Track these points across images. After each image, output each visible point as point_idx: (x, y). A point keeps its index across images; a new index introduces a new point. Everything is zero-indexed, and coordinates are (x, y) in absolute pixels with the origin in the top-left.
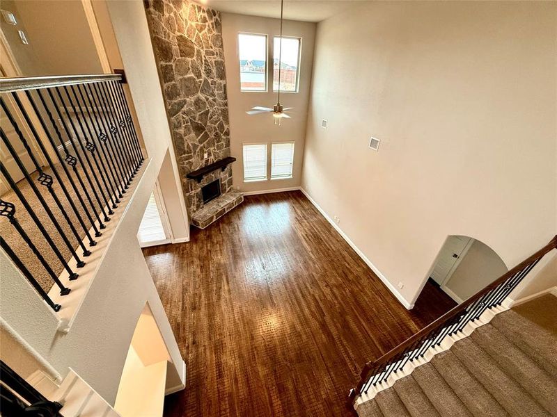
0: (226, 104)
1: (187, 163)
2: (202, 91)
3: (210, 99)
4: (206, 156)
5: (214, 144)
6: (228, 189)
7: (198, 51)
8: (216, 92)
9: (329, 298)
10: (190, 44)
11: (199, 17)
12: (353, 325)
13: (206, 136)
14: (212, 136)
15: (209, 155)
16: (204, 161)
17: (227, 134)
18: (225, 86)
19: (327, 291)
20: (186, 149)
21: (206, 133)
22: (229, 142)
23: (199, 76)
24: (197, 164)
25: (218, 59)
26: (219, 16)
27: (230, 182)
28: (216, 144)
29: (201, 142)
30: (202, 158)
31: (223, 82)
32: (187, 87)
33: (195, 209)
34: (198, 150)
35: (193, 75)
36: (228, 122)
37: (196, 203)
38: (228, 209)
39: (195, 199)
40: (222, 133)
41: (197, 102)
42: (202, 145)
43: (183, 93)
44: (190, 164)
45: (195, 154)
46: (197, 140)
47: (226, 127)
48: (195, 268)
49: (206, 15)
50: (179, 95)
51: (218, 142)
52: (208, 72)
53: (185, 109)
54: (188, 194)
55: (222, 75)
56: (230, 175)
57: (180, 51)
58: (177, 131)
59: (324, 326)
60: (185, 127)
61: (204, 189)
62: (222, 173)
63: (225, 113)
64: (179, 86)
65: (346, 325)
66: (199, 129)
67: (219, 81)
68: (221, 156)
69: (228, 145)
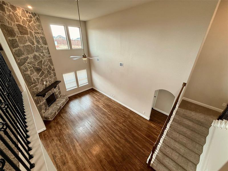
0: (50, 57)
1: (35, 89)
2: (36, 51)
3: (42, 54)
4: (45, 83)
5: (48, 76)
6: (59, 96)
7: (30, 32)
8: (44, 51)
9: (123, 128)
10: (25, 28)
11: (27, 16)
12: (136, 134)
13: (43, 73)
14: (46, 72)
15: (47, 82)
16: (44, 86)
17: (54, 70)
18: (48, 48)
19: (121, 125)
20: (33, 82)
21: (43, 72)
22: (55, 73)
23: (33, 44)
24: (40, 88)
25: (42, 35)
26: (38, 16)
27: (60, 93)
28: (49, 76)
29: (41, 76)
30: (43, 84)
31: (46, 46)
32: (27, 50)
33: (44, 111)
34: (40, 80)
35: (29, 44)
36: (53, 65)
37: (44, 108)
38: (62, 105)
39: (44, 106)
40: (51, 70)
41: (35, 57)
42: (42, 78)
43: (25, 53)
44: (37, 89)
45: (38, 83)
46: (39, 76)
47: (52, 67)
48: (56, 142)
49: (31, 15)
50: (24, 54)
51: (50, 75)
52: (38, 42)
53: (28, 61)
54: (39, 105)
55: (46, 43)
56: (59, 89)
57: (20, 32)
58: (26, 73)
59: (126, 140)
60: (31, 70)
61: (47, 100)
62: (55, 89)
63: (50, 61)
64: (22, 49)
65: (133, 135)
66: (38, 70)
67: (44, 46)
68: (53, 81)
69: (55, 75)
